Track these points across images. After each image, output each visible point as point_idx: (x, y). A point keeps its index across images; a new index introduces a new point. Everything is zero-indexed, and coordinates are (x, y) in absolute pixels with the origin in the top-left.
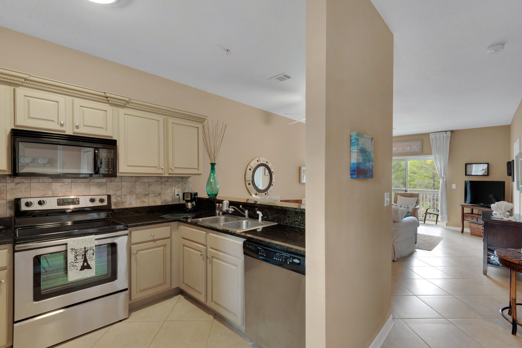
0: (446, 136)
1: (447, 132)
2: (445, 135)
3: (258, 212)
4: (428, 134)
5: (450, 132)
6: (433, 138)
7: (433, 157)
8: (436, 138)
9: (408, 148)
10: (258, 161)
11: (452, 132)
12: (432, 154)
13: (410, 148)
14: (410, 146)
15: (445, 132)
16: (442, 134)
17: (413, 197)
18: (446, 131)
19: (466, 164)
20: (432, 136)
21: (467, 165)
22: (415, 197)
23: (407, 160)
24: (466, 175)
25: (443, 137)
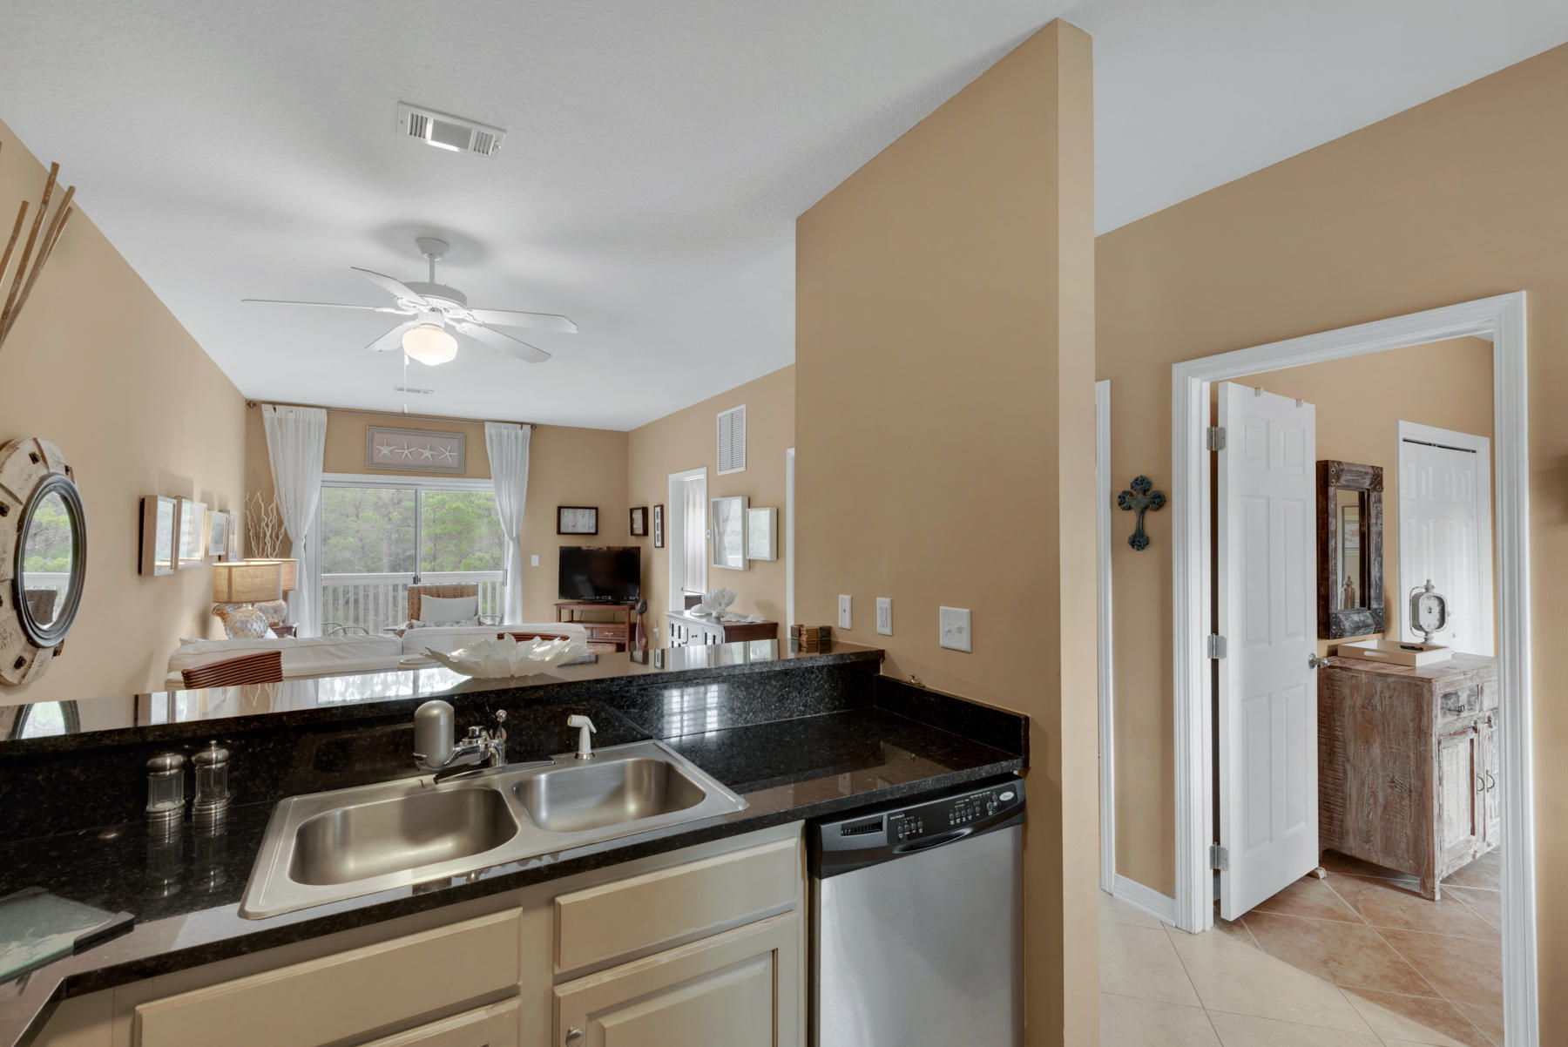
0: (523, 436)
1: (525, 426)
2: (520, 433)
3: (576, 720)
4: (479, 424)
5: (529, 426)
6: (494, 437)
7: (492, 485)
8: (500, 435)
9: (427, 453)
10: (34, 458)
11: (533, 426)
12: (490, 478)
13: (432, 455)
14: (431, 450)
15: (520, 426)
16: (514, 428)
17: (462, 596)
18: (522, 424)
19: (560, 508)
20: (489, 429)
21: (562, 510)
22: (468, 595)
23: (419, 488)
24: (559, 532)
25: (516, 436)
